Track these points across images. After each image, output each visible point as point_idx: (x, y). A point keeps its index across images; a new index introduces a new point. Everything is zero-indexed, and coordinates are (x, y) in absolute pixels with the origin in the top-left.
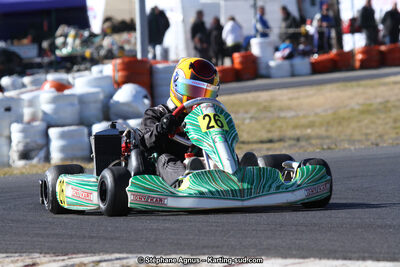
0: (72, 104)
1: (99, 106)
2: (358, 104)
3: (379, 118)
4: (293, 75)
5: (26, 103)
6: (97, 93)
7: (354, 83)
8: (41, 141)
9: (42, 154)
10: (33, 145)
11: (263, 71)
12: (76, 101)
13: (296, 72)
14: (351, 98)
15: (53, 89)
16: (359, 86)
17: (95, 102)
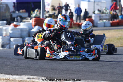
0: (18, 31)
1: (27, 32)
2: (119, 36)
3: (119, 41)
4: (105, 27)
5: (4, 30)
6: (27, 28)
7: (120, 30)
8: (8, 42)
9: (8, 46)
10: (5, 43)
11: (95, 25)
12: (20, 30)
13: (106, 26)
14: (117, 34)
15: (13, 26)
16: (121, 31)
17: (26, 31)
